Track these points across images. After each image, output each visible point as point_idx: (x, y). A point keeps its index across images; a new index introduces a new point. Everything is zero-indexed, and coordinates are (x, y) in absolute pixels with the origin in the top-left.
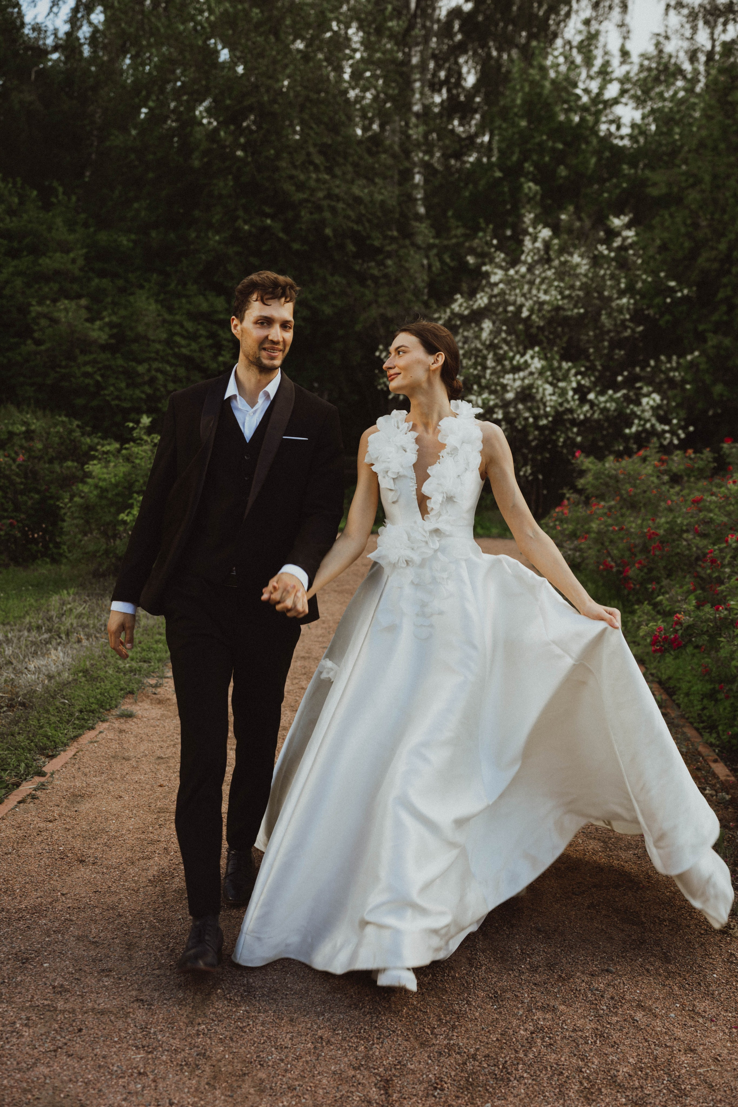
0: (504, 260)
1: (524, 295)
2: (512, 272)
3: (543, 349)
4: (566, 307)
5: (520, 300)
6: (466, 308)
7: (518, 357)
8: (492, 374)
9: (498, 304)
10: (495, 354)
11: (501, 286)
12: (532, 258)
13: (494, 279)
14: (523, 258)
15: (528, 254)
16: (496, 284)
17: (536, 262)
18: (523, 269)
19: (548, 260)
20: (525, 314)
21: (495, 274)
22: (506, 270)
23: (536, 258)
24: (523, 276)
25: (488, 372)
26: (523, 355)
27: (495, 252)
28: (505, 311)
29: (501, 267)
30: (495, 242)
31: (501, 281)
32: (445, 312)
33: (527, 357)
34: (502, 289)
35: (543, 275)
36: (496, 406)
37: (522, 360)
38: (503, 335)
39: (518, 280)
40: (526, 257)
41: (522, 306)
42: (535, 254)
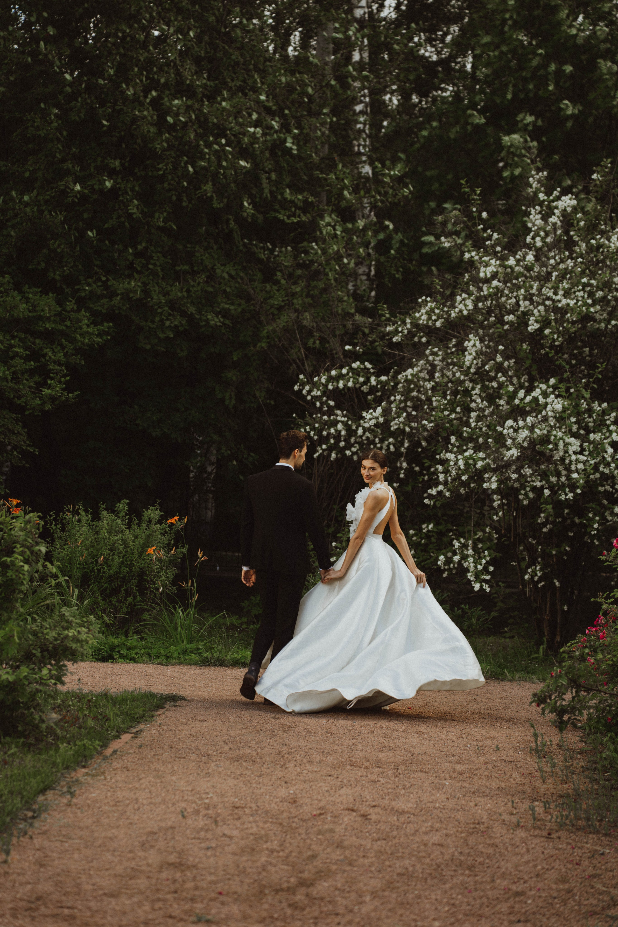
0: (498, 242)
1: (529, 298)
2: (512, 262)
3: (561, 381)
4: (598, 316)
5: (524, 305)
6: (439, 317)
7: (521, 393)
8: (479, 419)
9: (489, 311)
10: (484, 388)
11: (495, 283)
12: (543, 239)
13: (485, 272)
14: (529, 239)
15: (537, 234)
16: (487, 281)
17: (550, 247)
18: (530, 257)
19: (570, 244)
20: (533, 326)
21: (487, 265)
22: (503, 259)
23: (549, 240)
24: (529, 268)
25: (473, 415)
26: (529, 391)
27: (484, 230)
28: (501, 321)
29: (495, 254)
30: (484, 215)
31: (494, 276)
32: (404, 323)
33: (536, 393)
34: (497, 287)
35: (562, 266)
36: (486, 469)
37: (528, 399)
38: (499, 359)
39: (521, 274)
40: (533, 238)
41: (526, 314)
42: (547, 234)
